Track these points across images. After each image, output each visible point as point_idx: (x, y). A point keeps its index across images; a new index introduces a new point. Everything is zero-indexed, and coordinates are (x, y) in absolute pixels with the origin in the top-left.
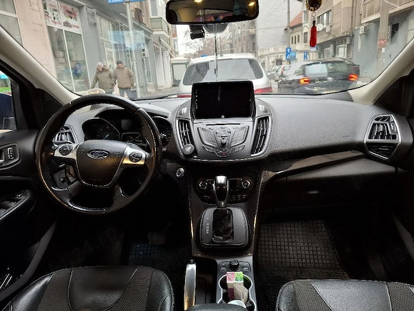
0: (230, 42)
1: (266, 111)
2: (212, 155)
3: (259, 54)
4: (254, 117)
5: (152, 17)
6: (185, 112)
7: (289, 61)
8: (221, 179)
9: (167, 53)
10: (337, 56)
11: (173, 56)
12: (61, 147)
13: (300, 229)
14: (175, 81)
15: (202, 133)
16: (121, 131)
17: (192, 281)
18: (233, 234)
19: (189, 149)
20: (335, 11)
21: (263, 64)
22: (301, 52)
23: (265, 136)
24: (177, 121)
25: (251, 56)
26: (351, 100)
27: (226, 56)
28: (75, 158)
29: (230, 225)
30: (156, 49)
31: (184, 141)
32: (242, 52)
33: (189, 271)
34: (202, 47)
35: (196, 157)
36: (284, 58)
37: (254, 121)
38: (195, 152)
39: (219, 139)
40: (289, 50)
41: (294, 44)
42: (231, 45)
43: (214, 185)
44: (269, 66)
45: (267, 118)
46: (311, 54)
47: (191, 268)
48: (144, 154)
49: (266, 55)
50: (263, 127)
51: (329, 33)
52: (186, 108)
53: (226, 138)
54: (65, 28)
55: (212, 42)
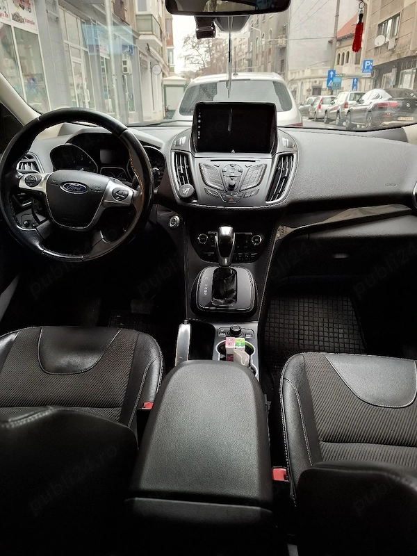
0: (249, 56)
1: (290, 146)
2: (216, 200)
3: (290, 77)
4: (274, 153)
5: (137, 12)
6: (183, 142)
7: (331, 90)
8: (226, 230)
9: (158, 68)
10: (400, 87)
11: (166, 73)
12: (26, 176)
13: (320, 306)
14: (167, 110)
15: (205, 170)
16: (100, 164)
17: (186, 341)
18: (235, 297)
19: (187, 190)
20: (405, 16)
21: (294, 92)
22: (349, 77)
23: (287, 178)
24: (173, 154)
25: (276, 77)
26: (404, 139)
27: (241, 76)
28: (45, 191)
29: (233, 287)
30: (143, 62)
31: (182, 181)
32: (265, 70)
33: (181, 333)
34: (208, 63)
35: (195, 201)
36: (324, 86)
37: (273, 159)
38: (195, 195)
39: (227, 180)
40: (332, 73)
41: (340, 66)
42: (250, 62)
43: (216, 237)
44: (301, 95)
45: (291, 155)
46: (363, 81)
47: (185, 329)
48: (131, 192)
49: (300, 80)
50: (285, 166)
51: (393, 51)
52: (184, 138)
53: (235, 179)
54: (14, 24)
55: (223, 55)
